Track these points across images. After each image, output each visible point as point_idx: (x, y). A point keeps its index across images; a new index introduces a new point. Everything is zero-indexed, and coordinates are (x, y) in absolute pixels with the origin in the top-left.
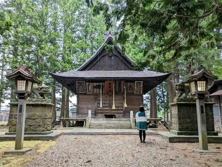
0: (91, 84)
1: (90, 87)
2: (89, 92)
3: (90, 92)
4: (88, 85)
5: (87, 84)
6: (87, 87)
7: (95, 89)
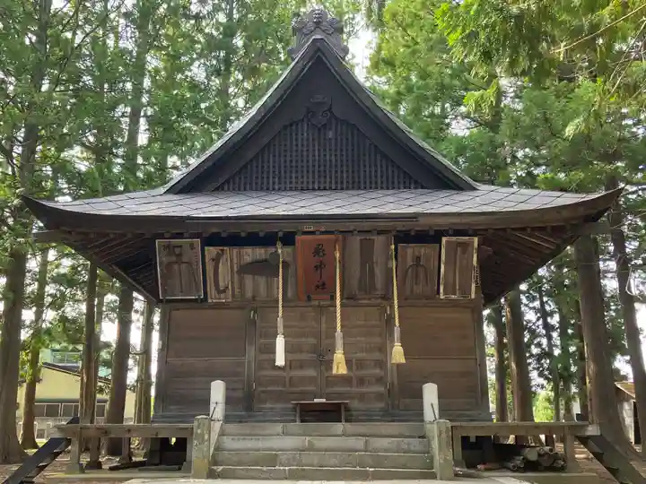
0: (231, 253)
1: (223, 269)
2: (219, 292)
3: (224, 291)
4: (216, 260)
5: (211, 251)
6: (210, 268)
7: (248, 280)
